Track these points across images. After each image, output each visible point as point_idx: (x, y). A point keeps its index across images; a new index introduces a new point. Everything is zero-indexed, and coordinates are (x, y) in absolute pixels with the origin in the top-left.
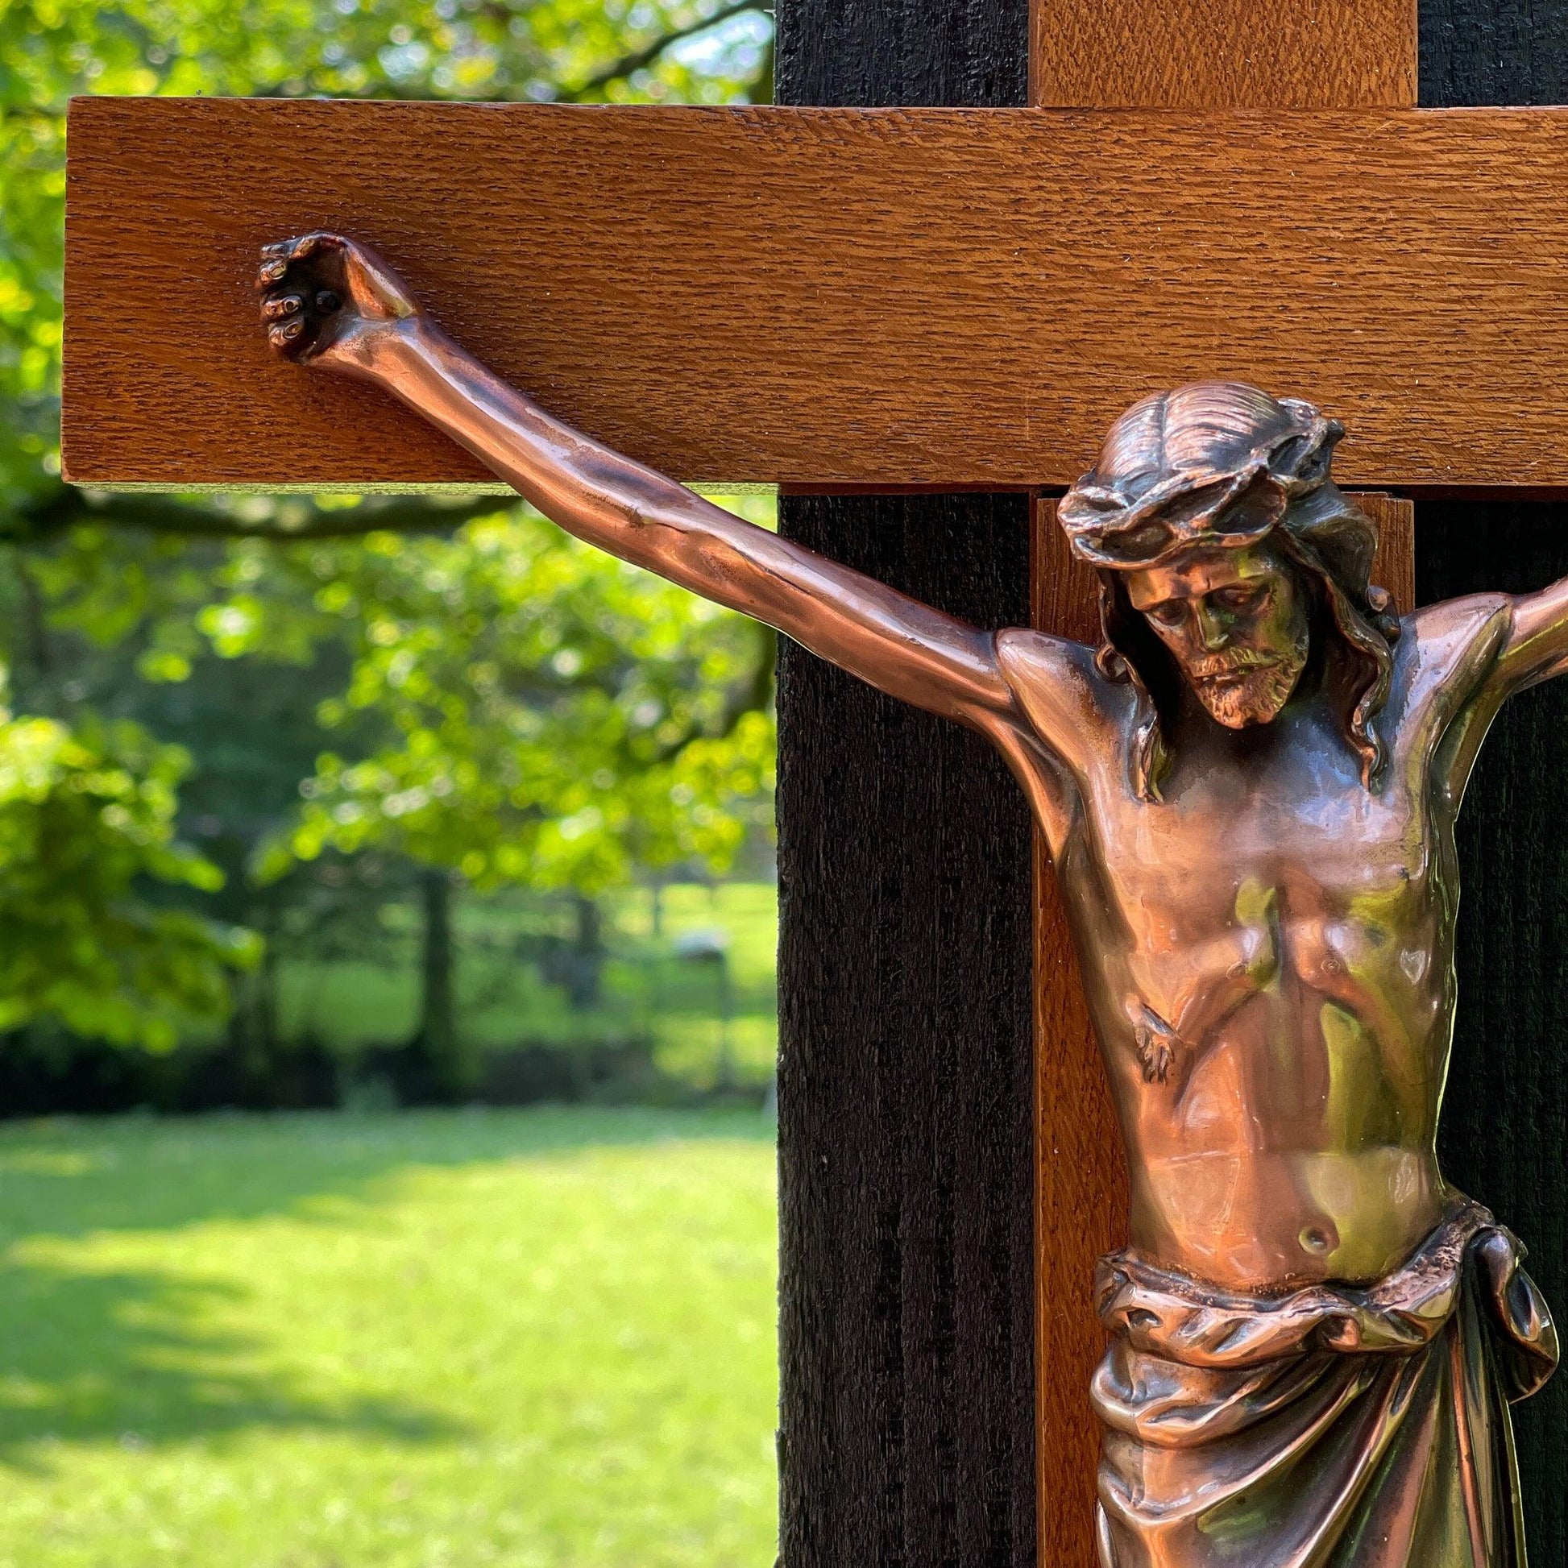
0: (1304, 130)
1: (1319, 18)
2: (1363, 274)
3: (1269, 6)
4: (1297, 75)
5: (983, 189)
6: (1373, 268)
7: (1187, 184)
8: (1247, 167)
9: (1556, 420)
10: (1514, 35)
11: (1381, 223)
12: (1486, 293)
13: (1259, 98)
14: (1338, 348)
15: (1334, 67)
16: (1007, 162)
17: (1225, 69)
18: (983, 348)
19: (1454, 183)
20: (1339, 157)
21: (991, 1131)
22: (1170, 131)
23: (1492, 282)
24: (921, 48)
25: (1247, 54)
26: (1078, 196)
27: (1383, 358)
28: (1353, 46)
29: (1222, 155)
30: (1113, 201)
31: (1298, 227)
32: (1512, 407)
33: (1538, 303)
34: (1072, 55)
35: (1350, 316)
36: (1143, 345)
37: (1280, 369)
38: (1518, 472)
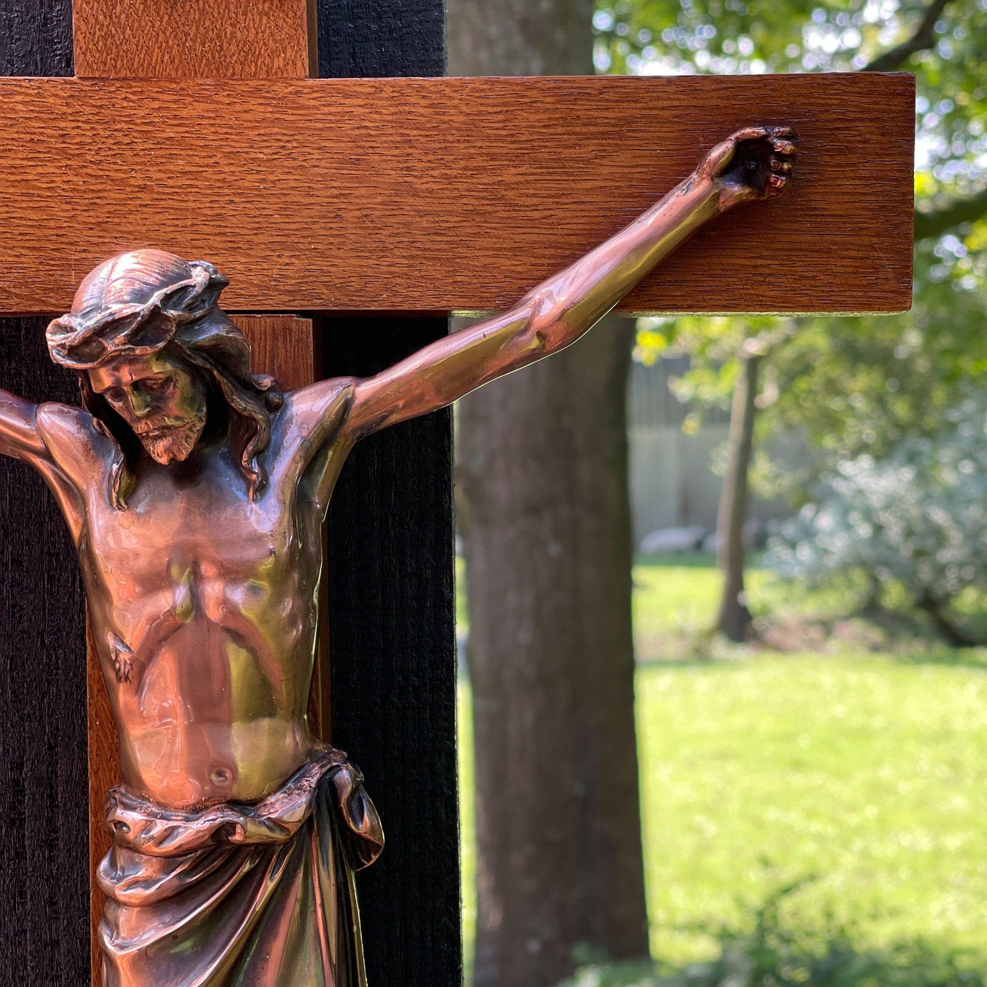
0: (240, 92)
1: (247, 23)
2: (279, 180)
3: (216, 15)
4: (234, 58)
5: (42, 128)
6: (285, 177)
7: (170, 125)
8: (206, 115)
9: (397, 269)
10: (391, 32)
11: (289, 149)
12: (353, 192)
13: (212, 72)
14: (264, 226)
15: (257, 53)
16: (57, 111)
17: (190, 53)
18: (45, 227)
19: (332, 125)
20: (262, 108)
21: (81, 710)
22: (158, 92)
23: (357, 185)
24: (24, 37)
25: (203, 44)
26: (101, 132)
27: (292, 232)
28: (268, 40)
29: (190, 107)
30: (123, 135)
31: (238, 152)
32: (370, 262)
33: (385, 198)
34: (94, 45)
35: (271, 206)
36: (144, 225)
37: (229, 239)
38: (375, 301)
